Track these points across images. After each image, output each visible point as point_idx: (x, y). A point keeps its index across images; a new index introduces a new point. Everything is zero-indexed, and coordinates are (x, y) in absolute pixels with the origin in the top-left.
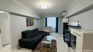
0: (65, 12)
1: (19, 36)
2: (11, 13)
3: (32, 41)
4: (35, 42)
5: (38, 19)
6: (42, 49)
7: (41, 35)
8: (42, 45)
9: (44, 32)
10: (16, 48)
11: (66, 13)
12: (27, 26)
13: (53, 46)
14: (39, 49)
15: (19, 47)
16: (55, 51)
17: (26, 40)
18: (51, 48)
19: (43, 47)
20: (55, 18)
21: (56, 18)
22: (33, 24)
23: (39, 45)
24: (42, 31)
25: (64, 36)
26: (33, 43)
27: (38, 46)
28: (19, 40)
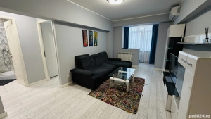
0: (177, 8)
1: (72, 65)
2: (57, 22)
3: (92, 75)
4: (96, 76)
5: (108, 32)
6: (109, 91)
7: (110, 66)
8: (111, 85)
9: (120, 60)
10: (67, 84)
11: (179, 11)
12: (84, 46)
13: (134, 90)
14: (104, 90)
15: (72, 82)
16: (136, 98)
17: (81, 71)
18: (129, 92)
19: (112, 88)
20: (150, 28)
21: (154, 25)
22: (95, 41)
23: (105, 83)
24: (115, 57)
25: (167, 71)
26: (93, 78)
27: (102, 86)
28: (71, 71)
